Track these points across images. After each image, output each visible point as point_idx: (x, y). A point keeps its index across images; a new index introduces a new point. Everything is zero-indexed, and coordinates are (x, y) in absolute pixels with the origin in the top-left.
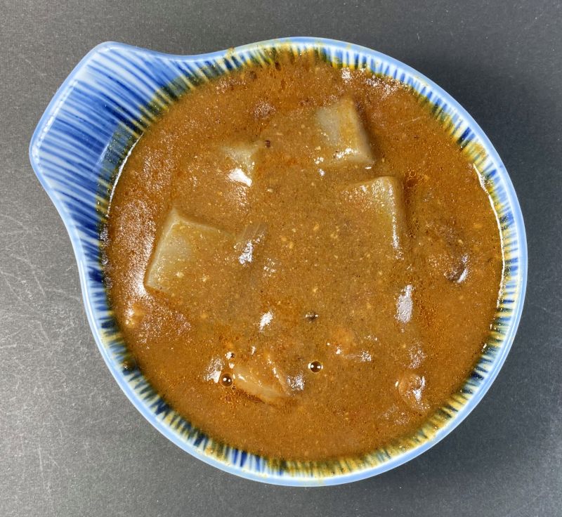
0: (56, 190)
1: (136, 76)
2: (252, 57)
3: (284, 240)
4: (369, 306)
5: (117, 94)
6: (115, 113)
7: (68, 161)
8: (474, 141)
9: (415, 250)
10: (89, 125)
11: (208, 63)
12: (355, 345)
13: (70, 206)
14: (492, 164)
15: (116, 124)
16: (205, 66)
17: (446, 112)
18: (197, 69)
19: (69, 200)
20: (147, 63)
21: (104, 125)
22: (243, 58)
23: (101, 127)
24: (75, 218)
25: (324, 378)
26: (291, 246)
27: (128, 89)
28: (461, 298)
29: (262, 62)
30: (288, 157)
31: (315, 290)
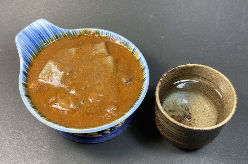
0: (20, 48)
1: (48, 29)
2: (80, 32)
3: (80, 69)
4: (102, 87)
5: (42, 31)
6: (41, 37)
7: (25, 43)
8: (135, 51)
9: (118, 75)
10: (33, 36)
11: (68, 31)
12: (97, 96)
13: (22, 53)
14: (140, 56)
15: (41, 40)
16: (67, 32)
17: (129, 45)
18: (65, 32)
19: (23, 52)
20: (52, 26)
21: (37, 38)
22: (77, 31)
23: (36, 38)
24: (23, 57)
25: (86, 105)
26: (82, 70)
27: (45, 31)
28: (130, 87)
29: (82, 33)
30: (85, 51)
31: (87, 82)
